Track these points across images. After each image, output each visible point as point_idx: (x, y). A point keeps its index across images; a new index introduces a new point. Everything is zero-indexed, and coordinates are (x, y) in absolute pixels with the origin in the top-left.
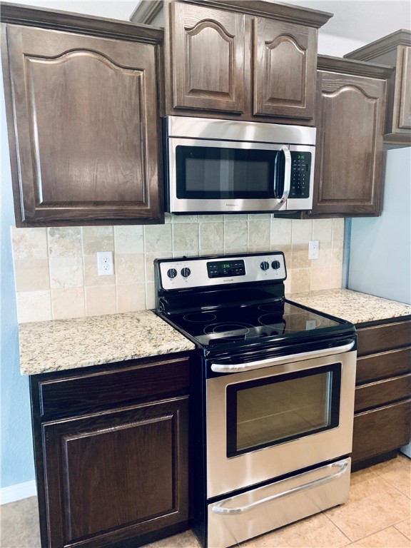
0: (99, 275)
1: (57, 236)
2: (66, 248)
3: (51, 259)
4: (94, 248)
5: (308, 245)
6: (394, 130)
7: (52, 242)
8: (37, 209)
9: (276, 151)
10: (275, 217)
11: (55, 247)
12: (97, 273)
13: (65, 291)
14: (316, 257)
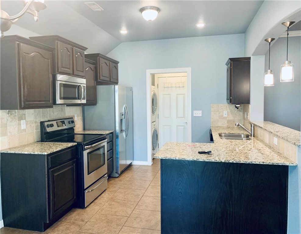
0: (22, 129)
1: (10, 114)
2: (12, 119)
3: (8, 124)
4: (21, 118)
5: (74, 116)
6: (99, 80)
7: (8, 117)
8: (26, 103)
9: (77, 85)
10: (67, 106)
11: (9, 118)
12: (21, 128)
13: (12, 136)
14: (77, 120)
